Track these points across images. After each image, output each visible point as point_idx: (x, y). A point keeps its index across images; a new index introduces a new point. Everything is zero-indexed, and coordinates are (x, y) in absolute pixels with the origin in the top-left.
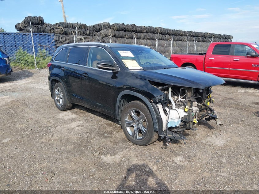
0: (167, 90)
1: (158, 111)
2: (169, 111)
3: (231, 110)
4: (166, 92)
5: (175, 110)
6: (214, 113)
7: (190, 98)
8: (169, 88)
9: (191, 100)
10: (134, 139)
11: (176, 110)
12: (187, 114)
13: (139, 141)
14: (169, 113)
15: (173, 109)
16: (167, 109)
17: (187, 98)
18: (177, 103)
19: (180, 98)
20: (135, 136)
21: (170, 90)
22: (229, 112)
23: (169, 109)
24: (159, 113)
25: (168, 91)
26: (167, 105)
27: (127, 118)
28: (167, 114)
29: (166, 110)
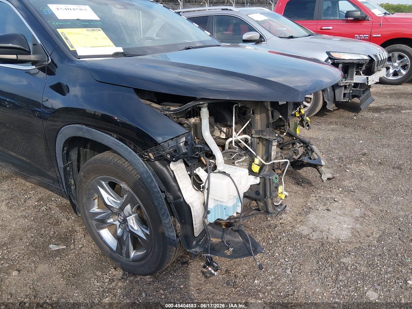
0: (196, 112)
1: (174, 184)
2: (208, 178)
3: (333, 130)
4: (193, 120)
5: (224, 173)
6: (312, 150)
7: (262, 131)
8: (200, 109)
9: (267, 137)
10: (123, 258)
11: (229, 175)
12: (259, 178)
13: (138, 263)
14: (206, 187)
15: (219, 172)
16: (201, 172)
17: (253, 132)
18: (227, 147)
19: (234, 133)
20: (124, 251)
21: (205, 113)
22: (332, 136)
23: (206, 171)
24: (177, 189)
25: (200, 115)
26: (200, 161)
27: (96, 204)
28: (204, 187)
29: (197, 176)
